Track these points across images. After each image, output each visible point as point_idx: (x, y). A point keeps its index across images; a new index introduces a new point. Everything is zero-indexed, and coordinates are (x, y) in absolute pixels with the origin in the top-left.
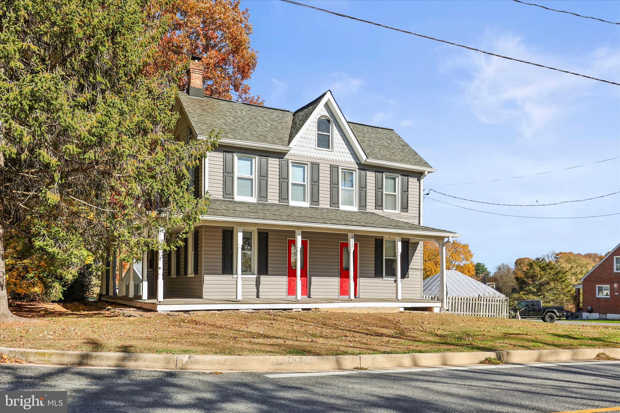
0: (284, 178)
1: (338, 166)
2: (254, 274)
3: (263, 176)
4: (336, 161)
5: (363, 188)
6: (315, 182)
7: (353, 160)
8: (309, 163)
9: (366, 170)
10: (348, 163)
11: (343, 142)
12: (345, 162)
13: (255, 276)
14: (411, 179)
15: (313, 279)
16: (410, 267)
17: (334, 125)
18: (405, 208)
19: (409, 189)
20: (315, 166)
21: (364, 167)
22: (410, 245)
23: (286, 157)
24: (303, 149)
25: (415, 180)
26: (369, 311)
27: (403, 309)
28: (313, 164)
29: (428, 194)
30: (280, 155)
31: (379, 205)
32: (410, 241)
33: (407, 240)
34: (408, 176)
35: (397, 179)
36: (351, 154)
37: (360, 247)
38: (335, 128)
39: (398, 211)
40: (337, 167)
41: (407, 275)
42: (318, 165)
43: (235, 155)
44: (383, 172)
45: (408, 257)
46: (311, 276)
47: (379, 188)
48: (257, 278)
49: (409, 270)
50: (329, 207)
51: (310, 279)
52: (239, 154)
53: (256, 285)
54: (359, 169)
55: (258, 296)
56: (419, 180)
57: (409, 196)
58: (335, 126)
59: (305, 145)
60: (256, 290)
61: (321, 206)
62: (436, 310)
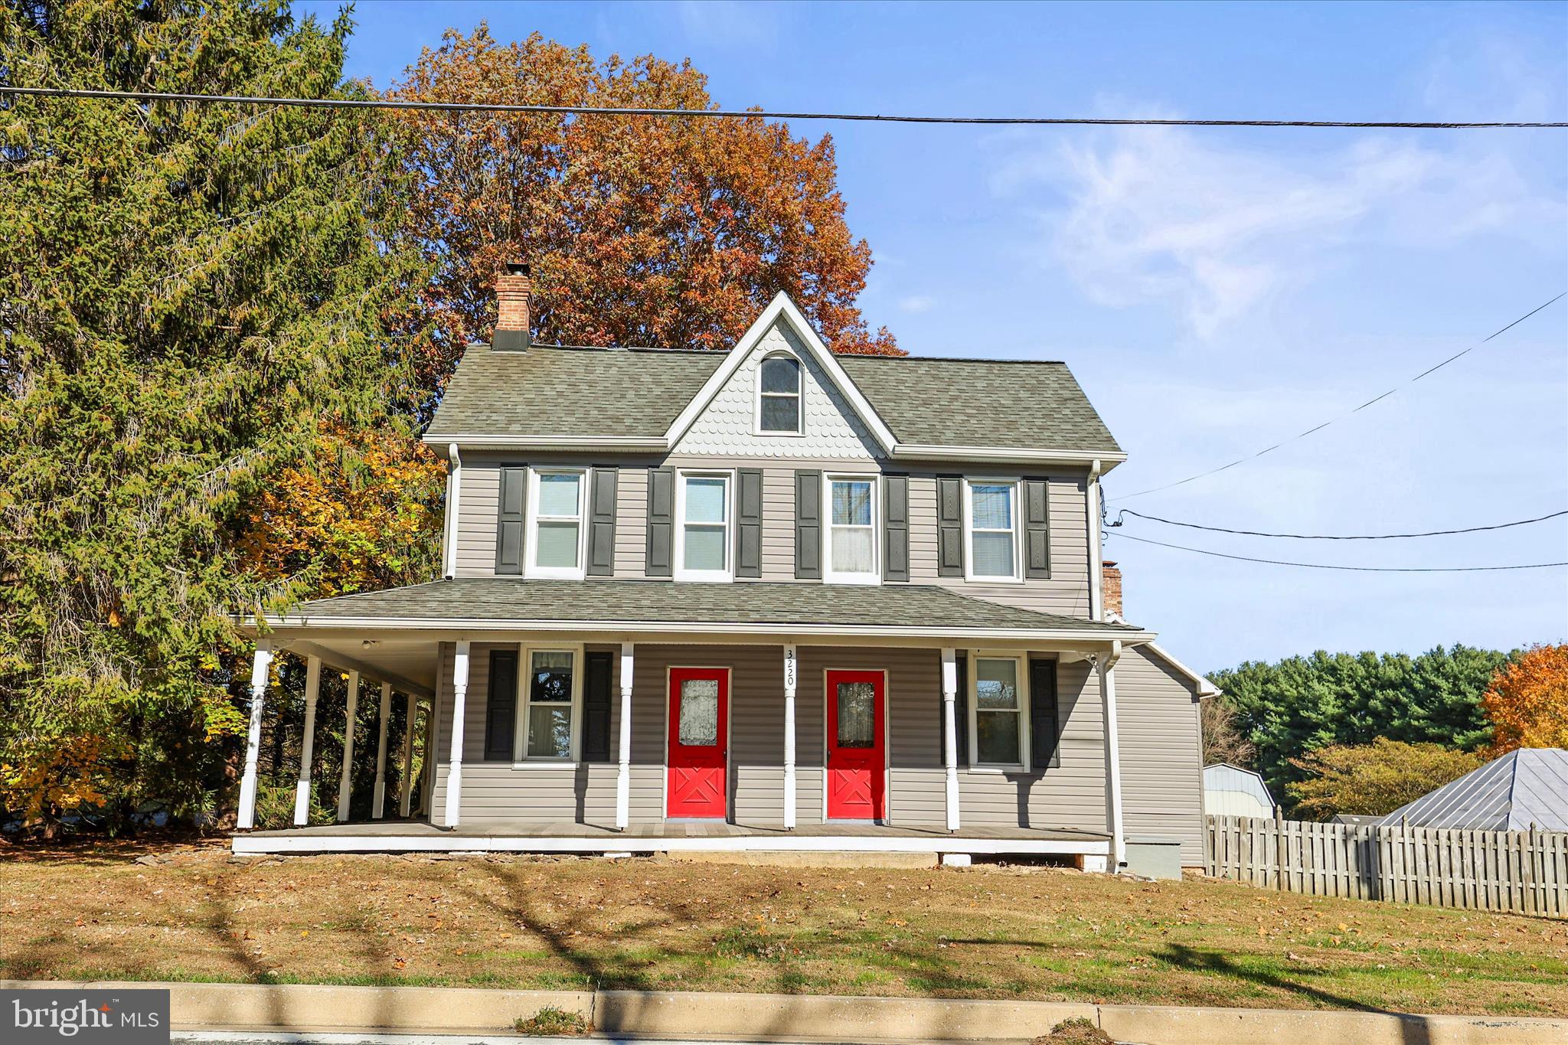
0: (660, 515)
1: (819, 471)
2: (571, 761)
3: (603, 514)
4: (813, 459)
5: (896, 523)
6: (750, 517)
7: (864, 453)
8: (733, 471)
9: (906, 474)
10: (850, 460)
11: (835, 411)
12: (841, 460)
13: (573, 766)
14: (1053, 488)
15: (743, 772)
16: (1064, 734)
17: (806, 370)
18: (1039, 566)
19: (1052, 515)
20: (750, 479)
21: (896, 468)
22: (1059, 672)
23: (667, 462)
24: (717, 438)
25: (1072, 488)
26: (830, 861)
27: (969, 858)
28: (743, 473)
29: (1117, 524)
30: (651, 459)
31: (950, 563)
32: (1062, 661)
33: (1051, 657)
34: (1045, 479)
35: (1012, 490)
36: (858, 436)
37: (890, 681)
38: (809, 377)
39: (1017, 578)
40: (817, 475)
41: (1053, 760)
42: (759, 473)
43: (531, 471)
44: (961, 476)
45: (1054, 706)
46: (736, 763)
47: (949, 516)
48: (577, 770)
49: (1061, 744)
50: (791, 578)
51: (734, 771)
52: (541, 468)
53: (576, 790)
54: (884, 473)
55: (580, 819)
56: (1083, 488)
57: (1052, 533)
58: (811, 371)
59: (722, 427)
60: (574, 802)
61: (765, 578)
62: (1094, 865)
